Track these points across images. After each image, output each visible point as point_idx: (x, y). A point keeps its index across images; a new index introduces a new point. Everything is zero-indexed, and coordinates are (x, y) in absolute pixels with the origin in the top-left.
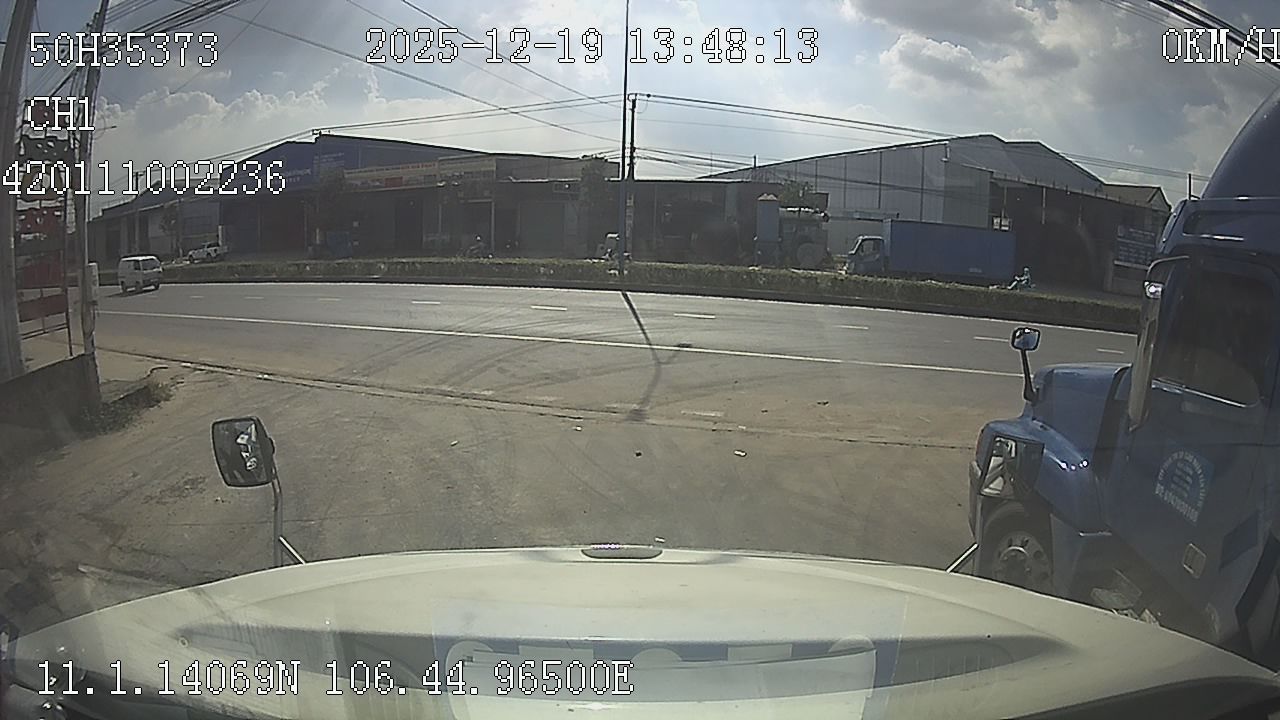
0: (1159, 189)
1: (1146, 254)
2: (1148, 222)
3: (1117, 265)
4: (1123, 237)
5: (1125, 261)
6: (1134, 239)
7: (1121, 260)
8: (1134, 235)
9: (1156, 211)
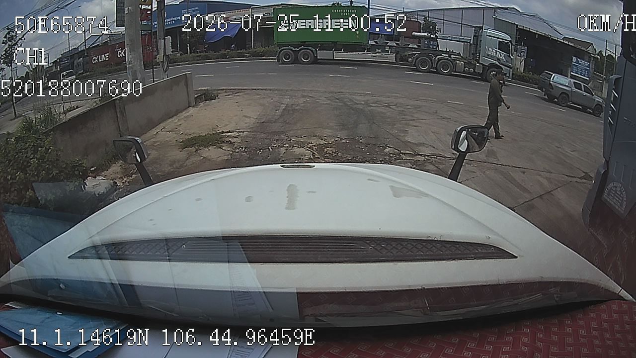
0: (592, 44)
1: (585, 72)
2: (586, 58)
3: (572, 75)
4: (575, 62)
5: (576, 73)
6: (580, 64)
7: (573, 72)
8: (580, 62)
9: (590, 53)
